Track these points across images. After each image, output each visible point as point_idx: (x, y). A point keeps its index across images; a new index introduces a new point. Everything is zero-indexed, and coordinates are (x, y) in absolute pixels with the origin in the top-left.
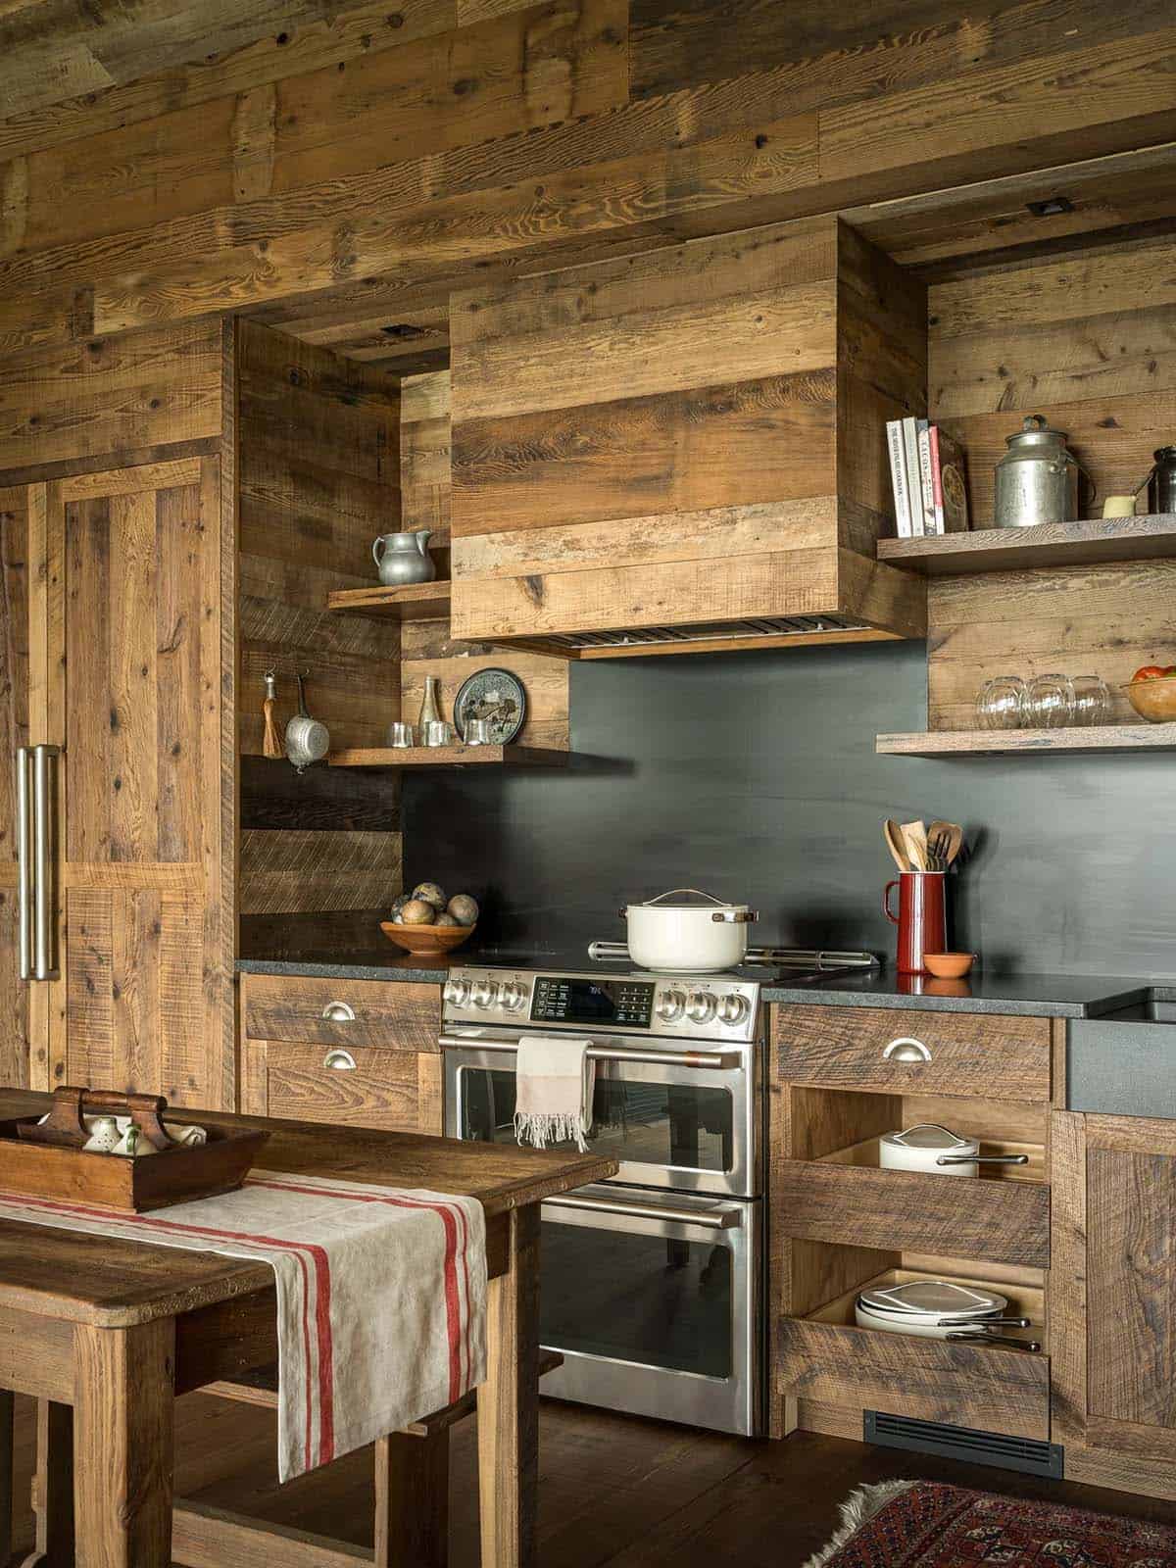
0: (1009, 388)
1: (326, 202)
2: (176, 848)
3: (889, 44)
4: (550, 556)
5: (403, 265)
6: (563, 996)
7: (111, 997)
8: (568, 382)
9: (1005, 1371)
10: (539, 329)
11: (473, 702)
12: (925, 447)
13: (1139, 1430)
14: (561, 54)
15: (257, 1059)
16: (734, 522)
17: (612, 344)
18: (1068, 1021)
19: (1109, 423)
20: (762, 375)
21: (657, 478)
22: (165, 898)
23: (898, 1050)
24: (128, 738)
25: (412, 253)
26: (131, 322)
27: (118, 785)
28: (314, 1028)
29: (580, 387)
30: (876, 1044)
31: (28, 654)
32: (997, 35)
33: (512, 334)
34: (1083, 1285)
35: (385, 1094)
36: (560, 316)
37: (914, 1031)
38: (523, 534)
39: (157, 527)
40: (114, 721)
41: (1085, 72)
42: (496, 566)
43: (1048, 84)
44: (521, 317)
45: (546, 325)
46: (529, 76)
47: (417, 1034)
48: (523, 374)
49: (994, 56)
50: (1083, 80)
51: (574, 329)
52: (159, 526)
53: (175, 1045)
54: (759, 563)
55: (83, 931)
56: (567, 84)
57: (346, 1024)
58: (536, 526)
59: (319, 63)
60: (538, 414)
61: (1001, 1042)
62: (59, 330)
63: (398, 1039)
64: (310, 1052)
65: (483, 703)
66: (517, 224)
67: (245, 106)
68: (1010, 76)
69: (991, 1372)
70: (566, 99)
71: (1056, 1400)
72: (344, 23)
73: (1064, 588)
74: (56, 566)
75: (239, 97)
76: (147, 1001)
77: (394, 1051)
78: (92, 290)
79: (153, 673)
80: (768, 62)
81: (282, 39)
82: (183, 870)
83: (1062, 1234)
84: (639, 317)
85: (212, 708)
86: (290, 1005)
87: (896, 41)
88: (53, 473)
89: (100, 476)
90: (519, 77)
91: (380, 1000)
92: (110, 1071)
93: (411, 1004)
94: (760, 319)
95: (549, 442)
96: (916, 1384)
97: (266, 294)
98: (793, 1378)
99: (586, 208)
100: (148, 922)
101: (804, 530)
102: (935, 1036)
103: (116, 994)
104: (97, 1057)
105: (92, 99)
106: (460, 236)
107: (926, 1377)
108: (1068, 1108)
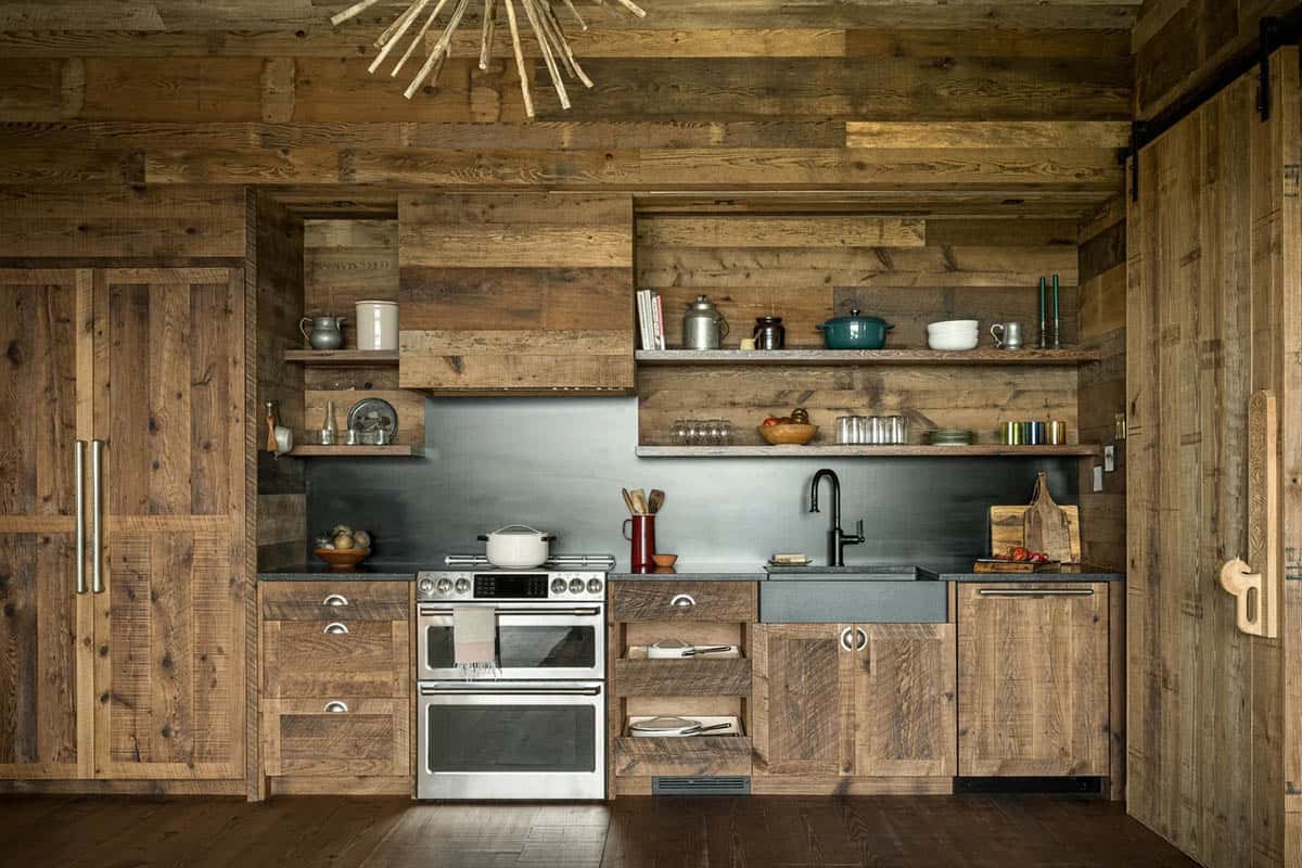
0: (679, 276)
1: (333, 135)
2: (207, 504)
3: (675, 125)
4: (464, 347)
5: (389, 180)
6: (492, 584)
7: (150, 601)
8: (476, 254)
9: (731, 747)
10: (458, 223)
11: (359, 418)
12: (655, 305)
13: (793, 763)
14: (493, 87)
15: (273, 633)
16: (577, 338)
17: (504, 238)
18: (759, 583)
19: (728, 299)
20: (591, 266)
21: (532, 311)
22: (196, 537)
23: (679, 601)
24: (164, 437)
25: (394, 175)
26: (177, 179)
27: (156, 466)
28: (316, 611)
29: (485, 258)
30: (667, 598)
31: (75, 379)
32: (728, 133)
33: (441, 223)
34: (767, 701)
35: (367, 646)
36: (471, 217)
37: (686, 591)
38: (447, 334)
39: (191, 307)
40: (153, 426)
41: (769, 159)
42: (430, 349)
43: (752, 161)
44: (446, 214)
45: (462, 220)
46: (473, 94)
47: (392, 610)
48: (447, 245)
49: (726, 143)
50: (767, 162)
51: (479, 226)
52: (192, 307)
53: (205, 628)
54: (591, 360)
55: (125, 560)
56: (497, 104)
57: (342, 607)
58: (457, 329)
59: (329, 54)
60: (456, 269)
61: (727, 593)
62: (115, 174)
63: (379, 615)
64: (313, 626)
65: (367, 418)
66: (465, 171)
67: (270, 66)
68: (735, 153)
69: (724, 747)
70: (496, 112)
71: (756, 756)
72: (346, 35)
73: (707, 376)
74: (101, 324)
75: (266, 60)
76: (181, 602)
77: (375, 621)
78: (143, 154)
79: (187, 398)
80: (614, 119)
81: (300, 34)
82: (214, 520)
83: (758, 680)
84: (520, 226)
85: (238, 421)
86: (298, 599)
87: (679, 124)
88: (101, 263)
89: (141, 271)
90: (465, 93)
91: (367, 591)
92: (149, 649)
93: (387, 593)
94: (591, 238)
95: (464, 283)
96: (688, 759)
97: (285, 179)
98: (623, 767)
99: (507, 170)
100: (183, 551)
101: (616, 346)
102: (696, 593)
103: (154, 599)
104: (138, 641)
105: (143, 34)
106: (428, 170)
107: (692, 755)
108: (759, 621)
